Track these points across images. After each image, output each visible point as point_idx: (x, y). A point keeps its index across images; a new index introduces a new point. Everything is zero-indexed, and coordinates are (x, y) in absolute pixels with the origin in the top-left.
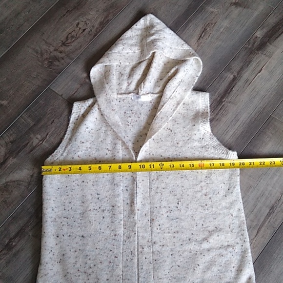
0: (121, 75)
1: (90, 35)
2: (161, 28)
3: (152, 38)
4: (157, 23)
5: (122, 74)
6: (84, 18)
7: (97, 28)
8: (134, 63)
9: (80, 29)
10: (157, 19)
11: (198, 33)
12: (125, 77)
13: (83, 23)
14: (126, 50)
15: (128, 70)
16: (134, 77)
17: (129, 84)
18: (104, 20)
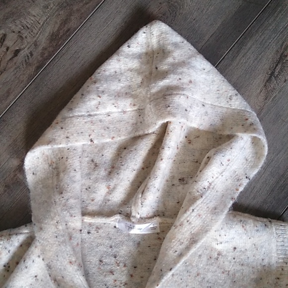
0: (93, 166)
1: (28, 64)
2: (183, 58)
3: (163, 83)
4: (176, 45)
5: (96, 165)
6: (18, 22)
7: (45, 49)
8: (123, 138)
9: (7, 49)
10: (175, 33)
11: (267, 66)
12: (103, 173)
13: (15, 36)
14: (105, 108)
15: (109, 154)
16: (121, 176)
17: (111, 191)
18: (58, 30)
